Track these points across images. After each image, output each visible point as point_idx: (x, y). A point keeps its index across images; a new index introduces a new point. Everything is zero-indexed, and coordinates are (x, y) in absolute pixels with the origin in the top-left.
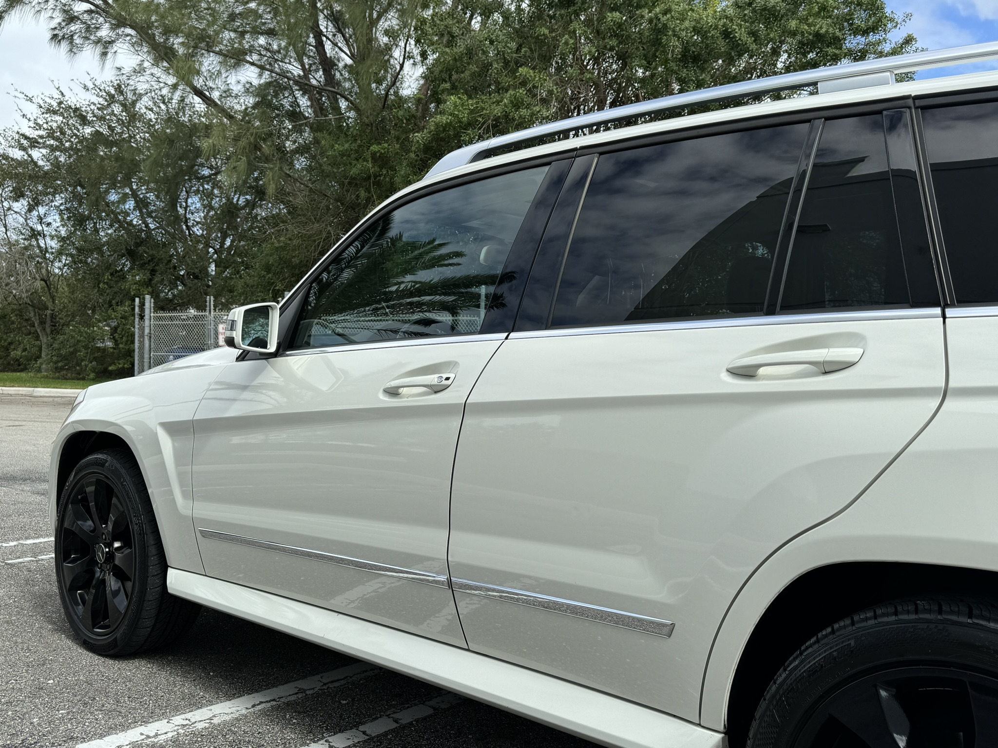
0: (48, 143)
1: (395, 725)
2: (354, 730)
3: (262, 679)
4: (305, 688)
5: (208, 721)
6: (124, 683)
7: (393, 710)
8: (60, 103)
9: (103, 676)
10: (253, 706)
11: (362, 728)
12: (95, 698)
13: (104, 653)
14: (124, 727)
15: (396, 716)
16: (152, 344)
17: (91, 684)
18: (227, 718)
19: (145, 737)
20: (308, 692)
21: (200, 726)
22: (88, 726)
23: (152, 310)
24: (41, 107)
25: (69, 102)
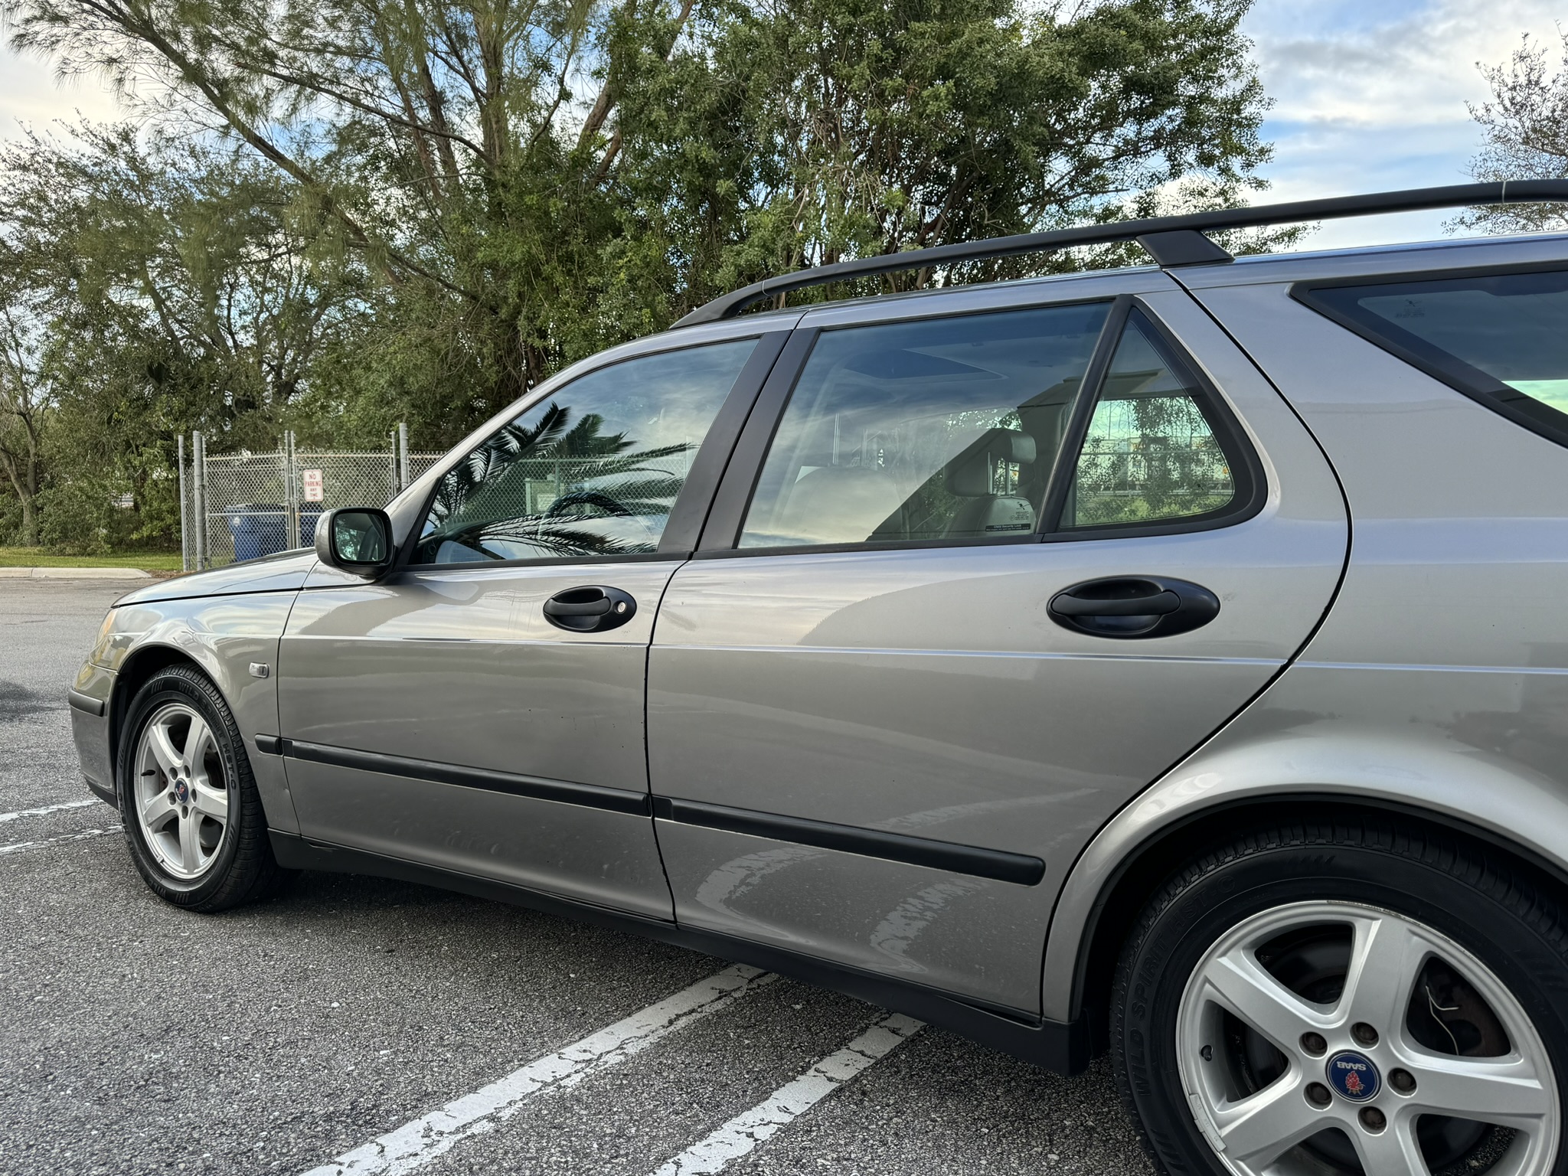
0: (17, 213)
1: (898, 1039)
2: (844, 1050)
3: (654, 978)
4: (728, 989)
5: (618, 1051)
6: (450, 999)
7: (877, 1014)
8: (33, 155)
9: (411, 991)
10: (671, 1022)
11: (853, 1046)
12: (421, 1028)
14: (498, 1071)
15: (889, 1024)
16: (207, 501)
17: (401, 1005)
18: (645, 1045)
19: (540, 1084)
20: (736, 995)
21: (614, 1059)
22: (440, 1073)
23: (204, 453)
25: (46, 154)
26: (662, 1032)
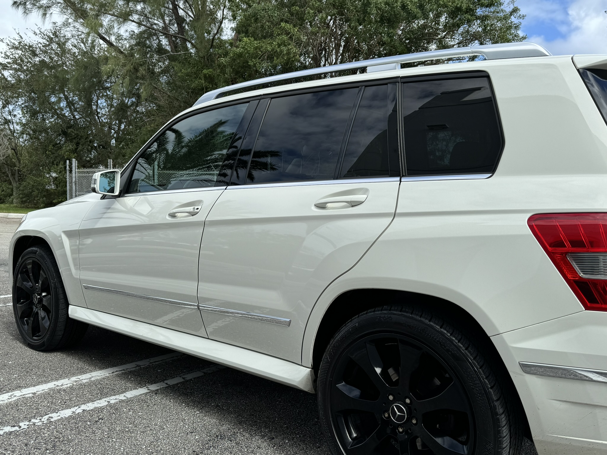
0: (13, 66)
1: (183, 380)
2: (162, 383)
3: (119, 361)
4: (141, 365)
5: (89, 379)
6: (48, 363)
7: (183, 374)
8: (20, 43)
10: (113, 373)
11: (166, 382)
13: (38, 349)
14: (46, 382)
15: (184, 376)
16: (77, 187)
17: (31, 364)
18: (99, 378)
19: (56, 386)
20: (141, 367)
21: (84, 381)
22: (28, 382)
23: (77, 168)
24: (8, 45)
25: (25, 42)
26: (107, 375)
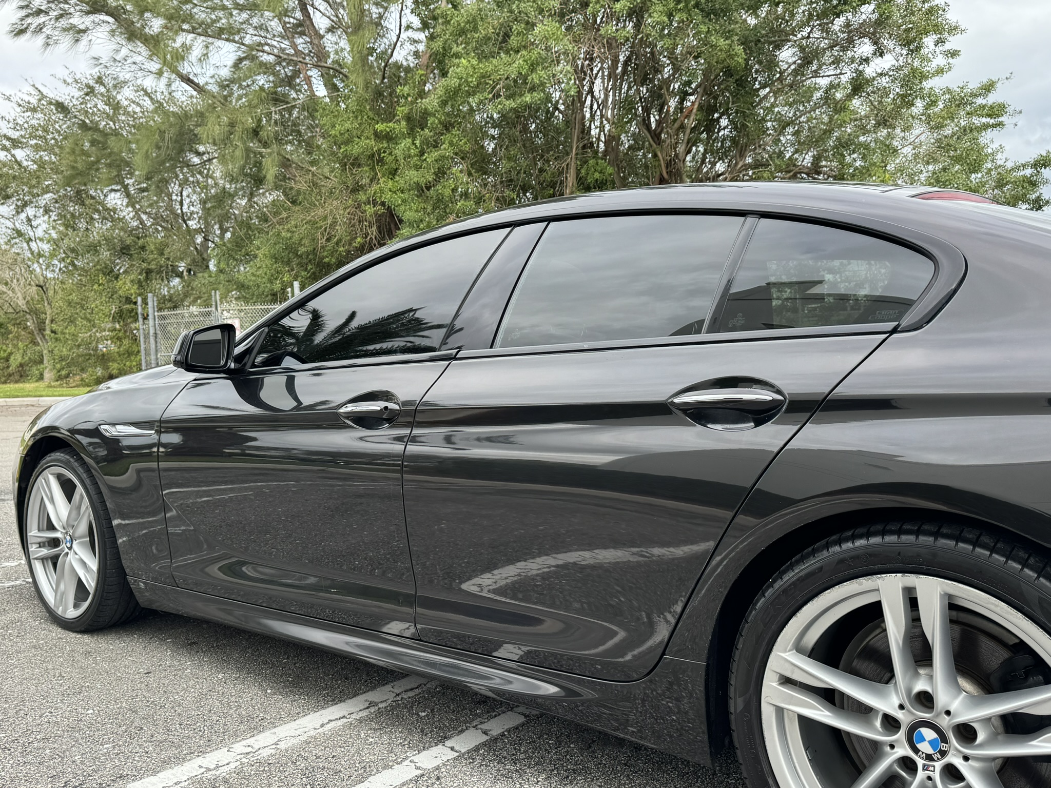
0: (31, 142)
1: (485, 738)
2: (440, 746)
4: (377, 701)
5: (274, 747)
8: (39, 100)
10: (322, 726)
11: (449, 743)
14: (180, 760)
16: (159, 344)
18: (295, 741)
19: (204, 770)
20: (381, 706)
21: (266, 753)
22: (138, 761)
23: (156, 309)
25: (48, 98)
26: (312, 733)
